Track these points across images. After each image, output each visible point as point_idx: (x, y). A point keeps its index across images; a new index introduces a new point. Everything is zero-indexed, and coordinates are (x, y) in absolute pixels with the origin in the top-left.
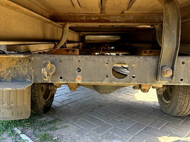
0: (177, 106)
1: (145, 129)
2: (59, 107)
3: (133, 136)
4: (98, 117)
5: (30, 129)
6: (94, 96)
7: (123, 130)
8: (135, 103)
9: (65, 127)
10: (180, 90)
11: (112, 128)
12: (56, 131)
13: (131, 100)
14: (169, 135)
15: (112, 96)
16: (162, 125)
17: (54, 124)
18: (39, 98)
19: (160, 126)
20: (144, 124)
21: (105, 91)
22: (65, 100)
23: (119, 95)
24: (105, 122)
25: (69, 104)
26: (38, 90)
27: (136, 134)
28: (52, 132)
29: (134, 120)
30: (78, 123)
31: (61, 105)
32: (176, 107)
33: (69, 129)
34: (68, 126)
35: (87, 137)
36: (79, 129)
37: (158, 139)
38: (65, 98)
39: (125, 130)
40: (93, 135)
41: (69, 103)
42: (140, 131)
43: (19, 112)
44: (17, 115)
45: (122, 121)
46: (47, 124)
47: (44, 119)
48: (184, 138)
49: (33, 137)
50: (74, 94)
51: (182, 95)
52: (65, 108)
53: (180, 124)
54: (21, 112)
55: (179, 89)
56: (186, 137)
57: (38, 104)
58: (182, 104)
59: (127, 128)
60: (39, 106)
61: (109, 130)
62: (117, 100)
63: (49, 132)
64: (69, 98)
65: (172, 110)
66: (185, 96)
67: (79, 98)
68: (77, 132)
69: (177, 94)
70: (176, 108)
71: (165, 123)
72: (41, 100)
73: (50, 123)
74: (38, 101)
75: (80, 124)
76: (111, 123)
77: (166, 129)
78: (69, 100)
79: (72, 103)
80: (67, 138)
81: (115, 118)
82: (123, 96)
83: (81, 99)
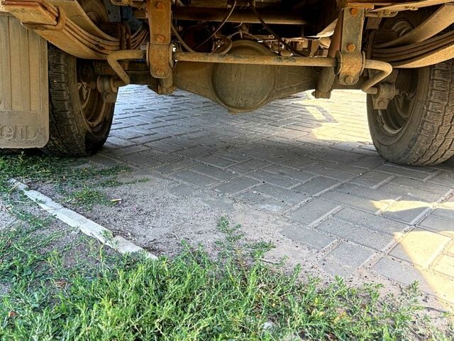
0: (423, 132)
1: (339, 187)
2: (123, 147)
3: (310, 198)
4: (224, 166)
5: (51, 183)
6: (213, 130)
7: (284, 188)
8: (314, 145)
9: (139, 181)
10: (435, 88)
11: (258, 185)
12: (118, 188)
13: (304, 139)
14: (400, 197)
15: (256, 132)
16: (382, 180)
17: (112, 176)
18: (71, 105)
19: (376, 183)
20: (336, 179)
21: (242, 99)
22: (140, 135)
23: (275, 130)
24: (241, 175)
25: (149, 142)
26: (67, 84)
27: (317, 195)
28: (107, 189)
29: (311, 173)
30: (174, 175)
31: (129, 144)
32: (418, 135)
33: (151, 186)
34: (147, 180)
35: (196, 199)
36: (177, 185)
37: (372, 203)
38: (141, 132)
39: (290, 188)
40: (211, 196)
41: (150, 140)
42: (327, 190)
43: (19, 129)
44: (15, 137)
45: (282, 174)
46: (94, 175)
47: (87, 166)
48: (435, 204)
49: (58, 196)
50: (164, 126)
51: (437, 100)
52: (140, 149)
53: (425, 180)
54: (24, 129)
55: (433, 86)
56: (442, 202)
57: (71, 122)
58: (436, 126)
59: (296, 185)
60: (72, 128)
61: (250, 187)
62: (269, 139)
63: (100, 189)
64: (151, 133)
65: (409, 147)
66: (446, 103)
67: (175, 134)
68: (171, 191)
69: (424, 99)
70: (419, 139)
71: (389, 178)
72: (77, 113)
73: (102, 172)
74: (68, 113)
75: (178, 177)
76: (255, 177)
77: (391, 188)
78: (149, 135)
79: (158, 142)
80: (145, 200)
81: (265, 168)
82: (284, 131)
83: (179, 135)
